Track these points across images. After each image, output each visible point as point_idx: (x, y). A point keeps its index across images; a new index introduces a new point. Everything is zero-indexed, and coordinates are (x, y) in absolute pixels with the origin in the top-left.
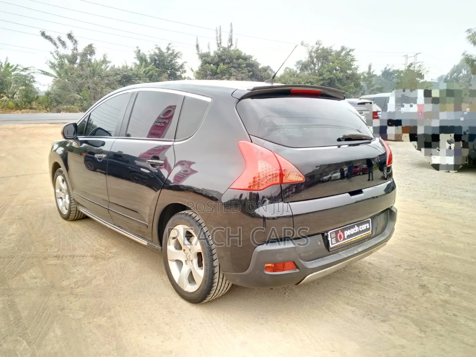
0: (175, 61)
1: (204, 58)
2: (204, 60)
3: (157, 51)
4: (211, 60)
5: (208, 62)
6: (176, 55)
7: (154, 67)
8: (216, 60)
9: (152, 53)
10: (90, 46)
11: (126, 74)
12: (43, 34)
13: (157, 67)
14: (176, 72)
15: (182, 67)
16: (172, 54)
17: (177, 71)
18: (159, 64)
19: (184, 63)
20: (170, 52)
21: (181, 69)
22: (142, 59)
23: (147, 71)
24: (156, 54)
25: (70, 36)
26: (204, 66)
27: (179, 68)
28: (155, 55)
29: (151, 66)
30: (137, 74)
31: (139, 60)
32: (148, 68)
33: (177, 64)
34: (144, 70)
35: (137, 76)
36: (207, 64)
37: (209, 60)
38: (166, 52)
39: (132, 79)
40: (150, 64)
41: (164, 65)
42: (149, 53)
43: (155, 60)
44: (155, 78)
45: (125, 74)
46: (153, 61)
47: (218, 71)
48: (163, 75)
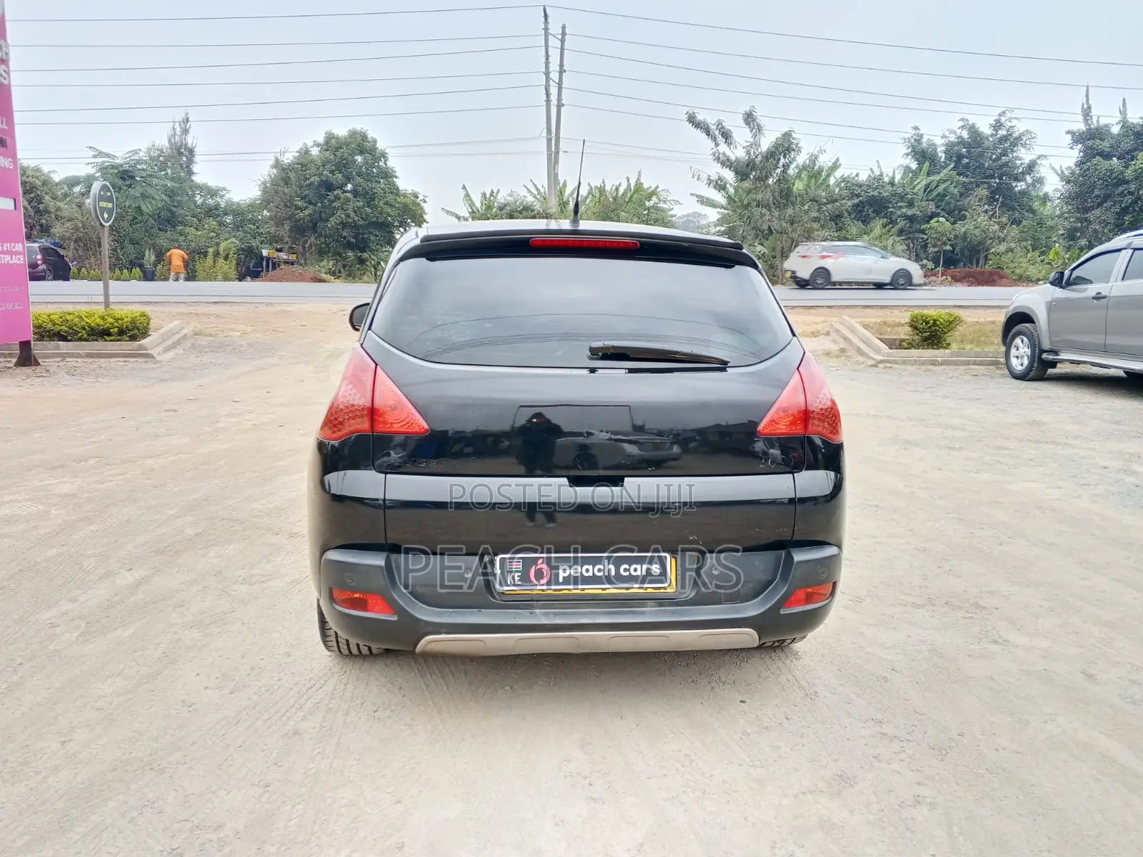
0: (1015, 154)
1: (1090, 143)
2: (1091, 148)
3: (965, 135)
4: (1112, 147)
5: (1103, 151)
6: (1019, 138)
7: (954, 173)
8: (1127, 145)
9: (952, 138)
10: (787, 135)
11: (876, 193)
12: (692, 120)
13: (959, 174)
14: (1014, 185)
15: (1031, 167)
16: (1004, 139)
17: (1017, 179)
18: (967, 166)
19: (1038, 158)
20: (1002, 132)
21: (1030, 174)
22: (923, 155)
23: (934, 184)
24: (961, 142)
25: (749, 118)
26: (1089, 164)
27: (1023, 173)
28: (959, 143)
29: (945, 171)
30: (903, 194)
31: (917, 160)
32: (936, 178)
33: (1018, 162)
34: (924, 182)
35: (902, 198)
36: (1098, 157)
37: (1105, 145)
38: (992, 135)
39: (890, 206)
40: (945, 168)
41: (981, 166)
42: (943, 141)
43: (960, 157)
44: (953, 201)
45: (873, 195)
46: (954, 159)
47: (1129, 173)
48: (976, 194)
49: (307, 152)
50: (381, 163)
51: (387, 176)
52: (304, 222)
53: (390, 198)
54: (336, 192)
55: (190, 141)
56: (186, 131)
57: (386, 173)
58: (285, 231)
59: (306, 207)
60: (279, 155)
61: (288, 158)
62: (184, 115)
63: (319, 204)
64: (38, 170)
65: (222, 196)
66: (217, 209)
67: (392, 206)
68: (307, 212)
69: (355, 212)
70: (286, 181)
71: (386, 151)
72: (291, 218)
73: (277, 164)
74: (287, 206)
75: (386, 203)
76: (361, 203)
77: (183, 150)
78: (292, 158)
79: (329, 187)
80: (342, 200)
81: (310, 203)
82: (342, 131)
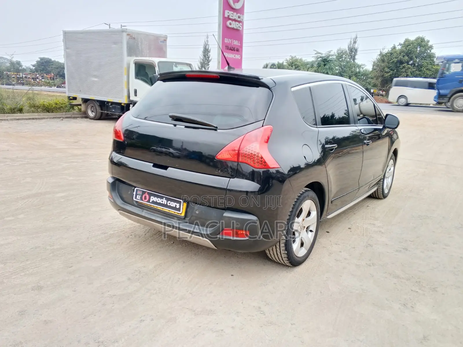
49: (394, 48)
50: (429, 51)
51: (431, 57)
52: (387, 78)
53: (430, 67)
54: (404, 65)
55: (356, 46)
56: (355, 42)
57: (430, 55)
58: (378, 82)
59: (390, 72)
60: (382, 50)
61: (385, 51)
62: (355, 36)
63: (395, 71)
64: (301, 60)
65: (362, 68)
66: (359, 73)
67: (430, 70)
68: (389, 74)
69: (411, 73)
70: (383, 61)
71: (433, 46)
72: (383, 76)
73: (381, 54)
74: (382, 71)
75: (427, 69)
76: (415, 70)
77: (353, 50)
78: (387, 51)
79: (401, 62)
80: (406, 68)
81: (391, 70)
82: (412, 38)
